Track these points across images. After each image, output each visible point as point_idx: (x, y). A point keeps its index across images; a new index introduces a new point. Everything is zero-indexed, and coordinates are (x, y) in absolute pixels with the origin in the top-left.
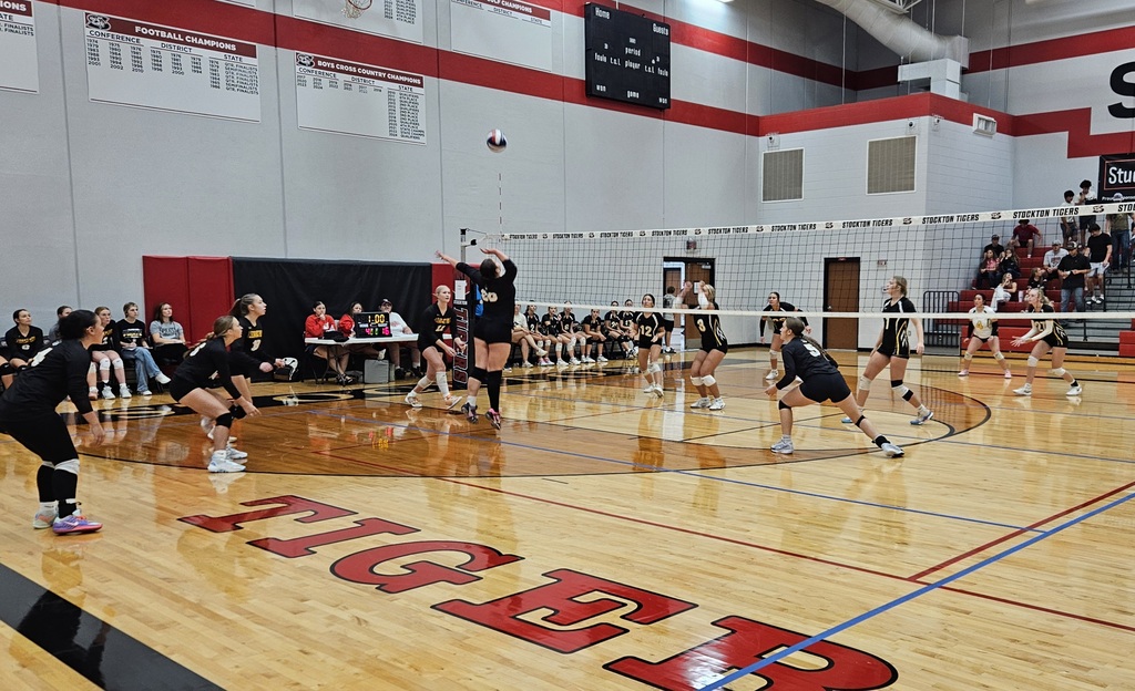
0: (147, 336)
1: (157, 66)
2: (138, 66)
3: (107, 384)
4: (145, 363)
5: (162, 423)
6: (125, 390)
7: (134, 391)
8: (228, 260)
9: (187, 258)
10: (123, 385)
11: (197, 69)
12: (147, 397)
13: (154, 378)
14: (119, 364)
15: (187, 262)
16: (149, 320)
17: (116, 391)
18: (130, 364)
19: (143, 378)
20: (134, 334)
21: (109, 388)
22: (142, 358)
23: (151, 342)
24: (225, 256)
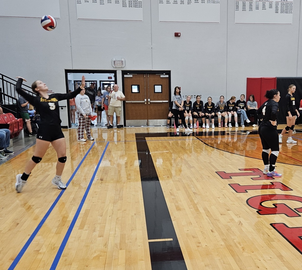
0: (246, 106)
1: (257, 8)
2: (251, 9)
3: (230, 123)
4: (243, 115)
5: (247, 137)
6: (237, 125)
7: (240, 125)
8: (275, 78)
9: (261, 78)
10: (236, 123)
11: (271, 7)
12: (243, 127)
13: (246, 120)
14: (236, 115)
15: (261, 79)
16: (247, 101)
17: (233, 125)
18: (239, 115)
19: (242, 121)
20: (242, 105)
21: (231, 124)
22: (243, 113)
23: (247, 109)
24: (274, 77)
